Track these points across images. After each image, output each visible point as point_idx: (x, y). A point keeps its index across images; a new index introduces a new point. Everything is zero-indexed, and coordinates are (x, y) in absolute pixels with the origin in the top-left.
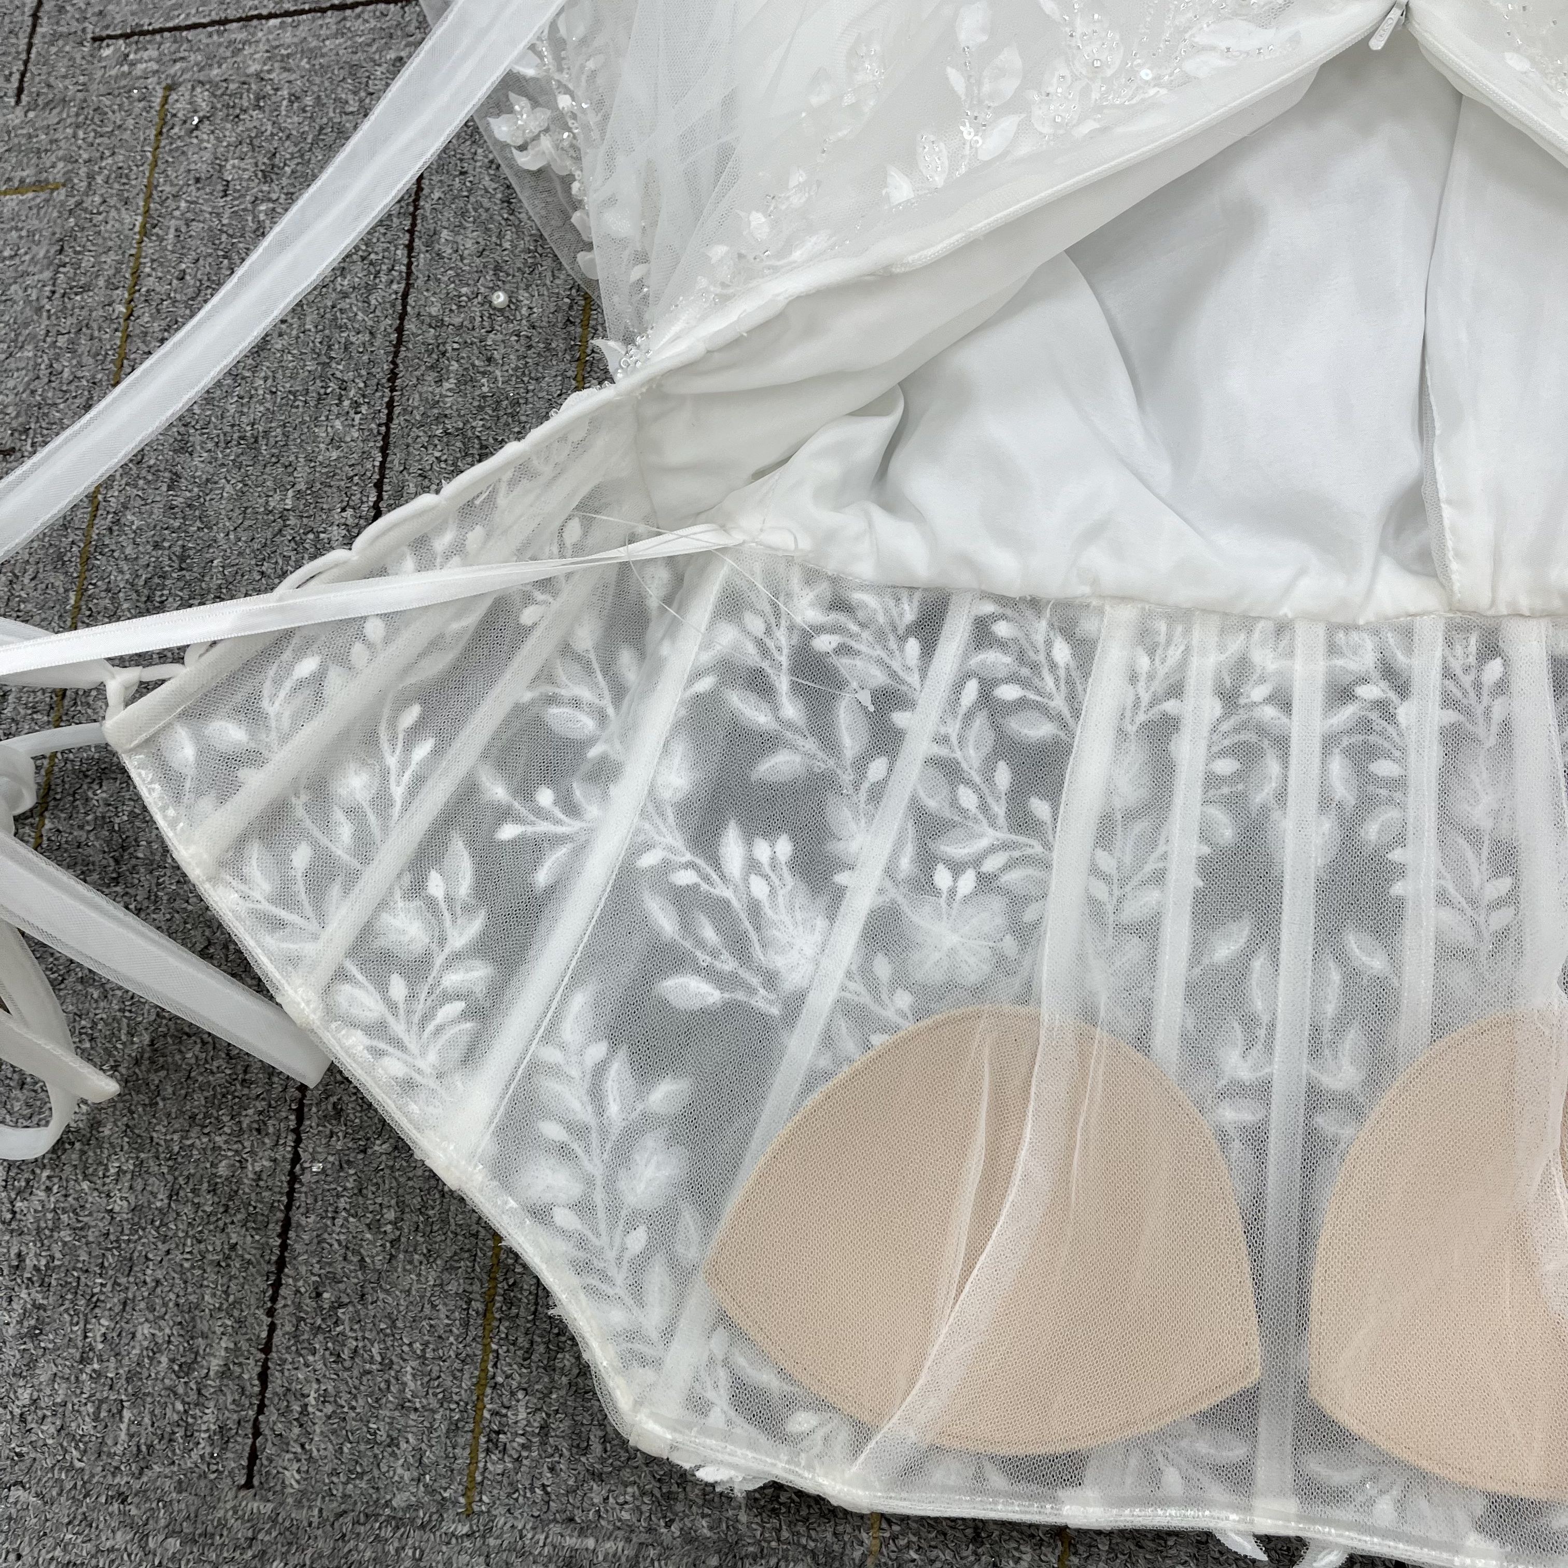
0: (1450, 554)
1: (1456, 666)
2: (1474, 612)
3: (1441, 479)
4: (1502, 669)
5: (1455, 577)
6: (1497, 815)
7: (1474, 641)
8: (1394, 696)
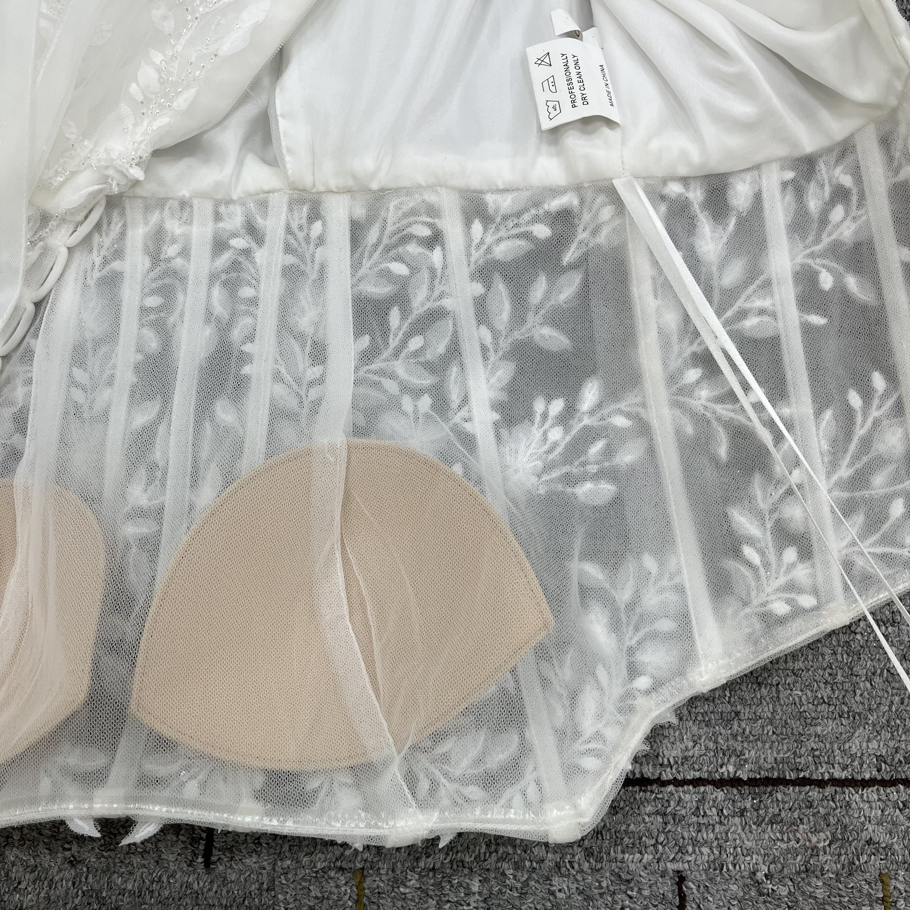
0: (284, 151)
1: (294, 226)
2: (304, 190)
3: (278, 102)
4: (321, 228)
5: (288, 166)
6: (317, 325)
7: (305, 209)
8: (254, 245)
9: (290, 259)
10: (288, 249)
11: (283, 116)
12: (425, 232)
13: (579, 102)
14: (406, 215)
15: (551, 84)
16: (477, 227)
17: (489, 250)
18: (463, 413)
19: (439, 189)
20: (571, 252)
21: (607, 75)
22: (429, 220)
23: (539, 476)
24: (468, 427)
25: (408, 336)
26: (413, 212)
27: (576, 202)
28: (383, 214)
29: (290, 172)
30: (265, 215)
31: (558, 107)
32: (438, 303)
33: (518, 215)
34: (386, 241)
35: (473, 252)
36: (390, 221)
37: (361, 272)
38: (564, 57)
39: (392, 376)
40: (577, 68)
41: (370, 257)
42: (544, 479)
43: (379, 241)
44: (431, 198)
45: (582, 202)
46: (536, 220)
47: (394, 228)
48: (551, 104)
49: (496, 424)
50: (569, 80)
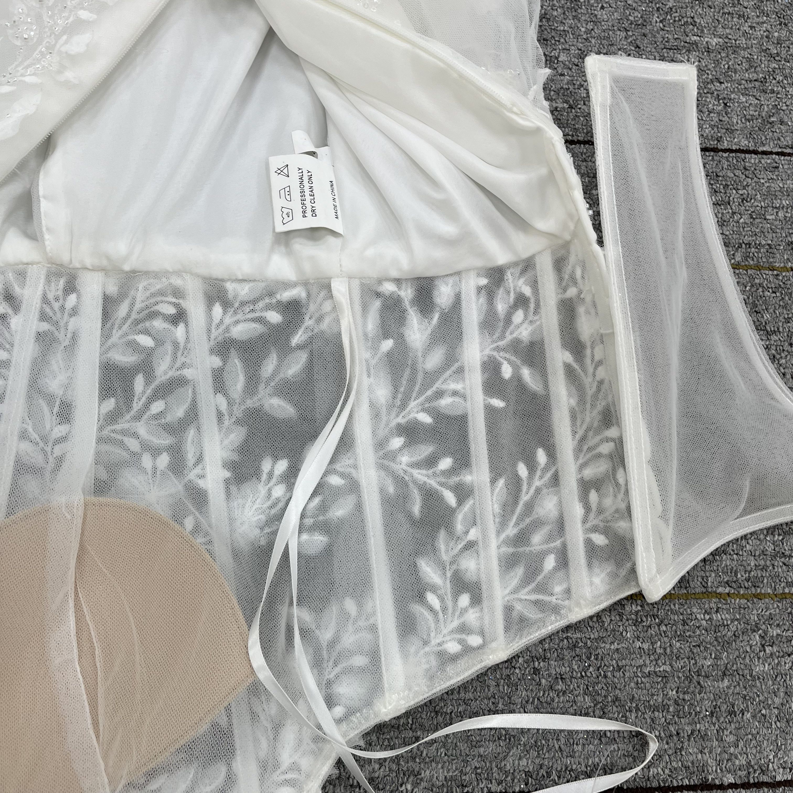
0: (44, 229)
1: (51, 296)
2: (61, 265)
3: (41, 183)
4: (76, 300)
5: (47, 243)
6: (67, 387)
7: (62, 283)
8: (10, 311)
9: (45, 326)
10: (43, 317)
11: (44, 197)
12: (172, 311)
13: (309, 213)
14: (153, 295)
15: (287, 193)
16: (218, 310)
17: (227, 329)
18: (197, 471)
19: (184, 274)
20: (298, 336)
21: (335, 191)
22: (174, 300)
23: (262, 529)
24: (201, 483)
25: (150, 401)
26: (161, 293)
27: (304, 295)
28: (132, 293)
29: (48, 249)
30: (23, 284)
31: (290, 214)
32: (179, 372)
33: (255, 301)
34: (134, 316)
35: (213, 330)
36: (139, 299)
37: (110, 342)
38: (300, 171)
39: (135, 435)
40: (310, 182)
41: (120, 328)
42: (265, 532)
43: (129, 315)
44: (177, 282)
45: (309, 295)
46: (269, 307)
47: (143, 305)
48: (285, 211)
49: (227, 482)
50: (302, 192)
